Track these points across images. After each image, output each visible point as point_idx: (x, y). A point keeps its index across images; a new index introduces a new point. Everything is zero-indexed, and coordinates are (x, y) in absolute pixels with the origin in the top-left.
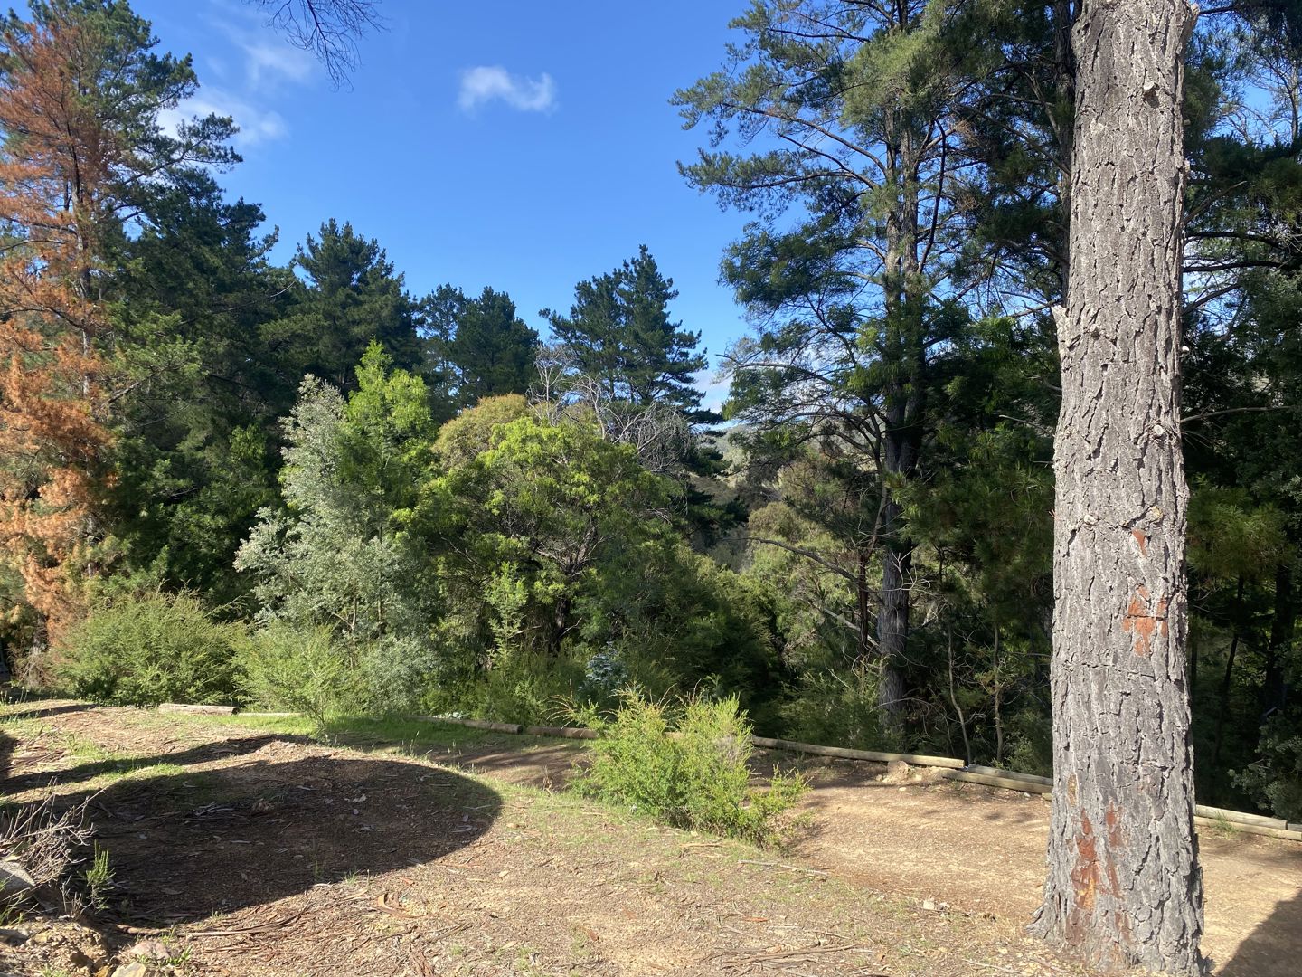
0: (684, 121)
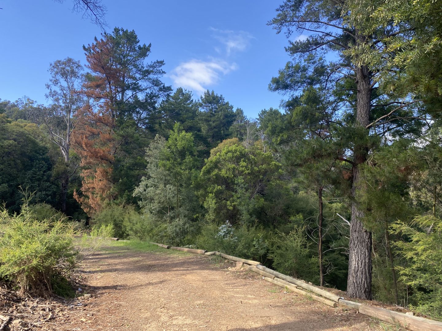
0: (276, 31)
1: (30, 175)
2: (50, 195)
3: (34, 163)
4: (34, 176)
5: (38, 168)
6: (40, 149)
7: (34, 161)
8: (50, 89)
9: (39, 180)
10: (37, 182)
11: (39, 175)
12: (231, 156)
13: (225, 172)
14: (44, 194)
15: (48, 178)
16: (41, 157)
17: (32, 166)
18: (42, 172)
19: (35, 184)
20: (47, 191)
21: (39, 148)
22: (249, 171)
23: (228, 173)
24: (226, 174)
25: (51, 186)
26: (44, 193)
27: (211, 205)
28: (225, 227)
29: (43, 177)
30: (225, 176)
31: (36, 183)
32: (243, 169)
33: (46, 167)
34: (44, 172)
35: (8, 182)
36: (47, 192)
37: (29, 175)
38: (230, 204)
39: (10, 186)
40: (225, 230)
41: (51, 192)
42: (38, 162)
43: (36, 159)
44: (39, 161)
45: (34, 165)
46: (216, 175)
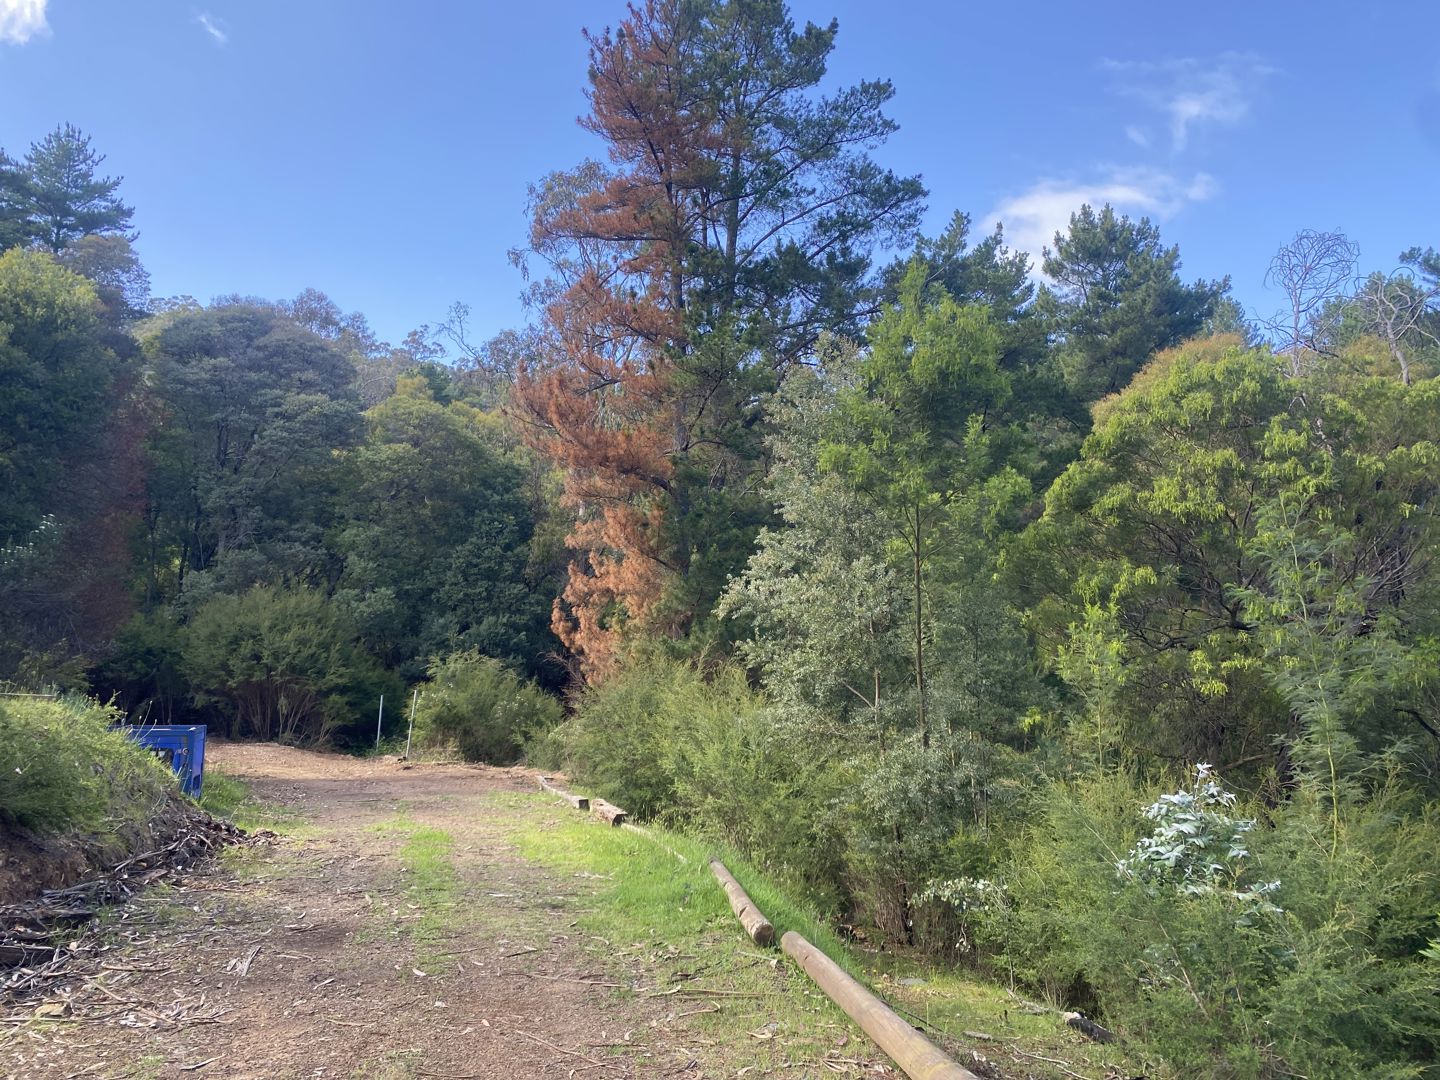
1: (461, 560)
2: (526, 628)
3: (476, 520)
4: (475, 561)
5: (488, 534)
6: (496, 475)
7: (477, 511)
8: (520, 266)
9: (492, 576)
10: (484, 584)
11: (489, 558)
12: (1209, 404)
13: (1175, 492)
14: (504, 624)
15: (518, 570)
16: (497, 498)
17: (468, 529)
18: (497, 549)
19: (478, 591)
20: (514, 613)
21: (494, 471)
22: (1325, 480)
23: (1191, 495)
24: (1184, 496)
25: (526, 595)
26: (505, 620)
27: (1095, 669)
28: (1186, 807)
29: (500, 564)
30: (1178, 509)
31: (481, 588)
32: (1288, 466)
33: (512, 531)
34: (508, 547)
35: (395, 582)
36: (516, 618)
37: (459, 557)
38: (1208, 666)
39: (401, 595)
40: (1187, 828)
41: (526, 618)
42: (486, 514)
43: (482, 507)
44: (490, 512)
45: (476, 526)
46: (1121, 510)
